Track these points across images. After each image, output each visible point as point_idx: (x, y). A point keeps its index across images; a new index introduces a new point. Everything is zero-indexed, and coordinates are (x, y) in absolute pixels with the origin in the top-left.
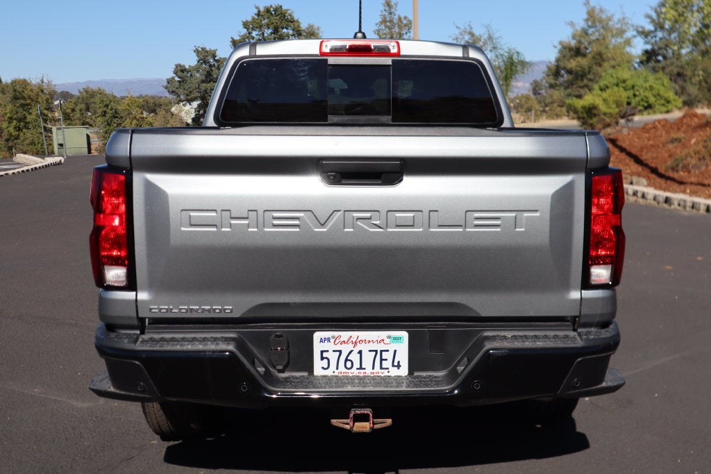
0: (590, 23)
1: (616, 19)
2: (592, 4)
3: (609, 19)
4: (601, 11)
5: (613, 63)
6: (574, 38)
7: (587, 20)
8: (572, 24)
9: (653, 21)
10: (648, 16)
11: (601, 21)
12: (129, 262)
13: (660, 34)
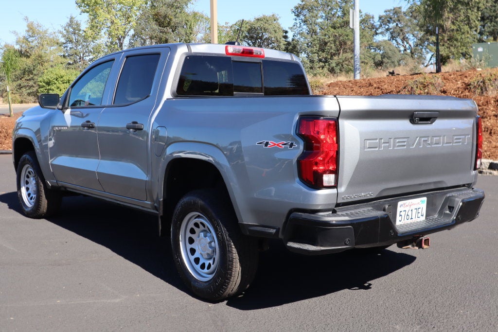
0: (30, 34)
1: (49, 32)
2: (31, 20)
3: (46, 32)
4: (38, 25)
5: (51, 63)
6: (17, 43)
7: (28, 31)
8: (15, 32)
9: (64, 36)
10: (60, 32)
11: (38, 33)
12: (336, 172)
13: (70, 45)
